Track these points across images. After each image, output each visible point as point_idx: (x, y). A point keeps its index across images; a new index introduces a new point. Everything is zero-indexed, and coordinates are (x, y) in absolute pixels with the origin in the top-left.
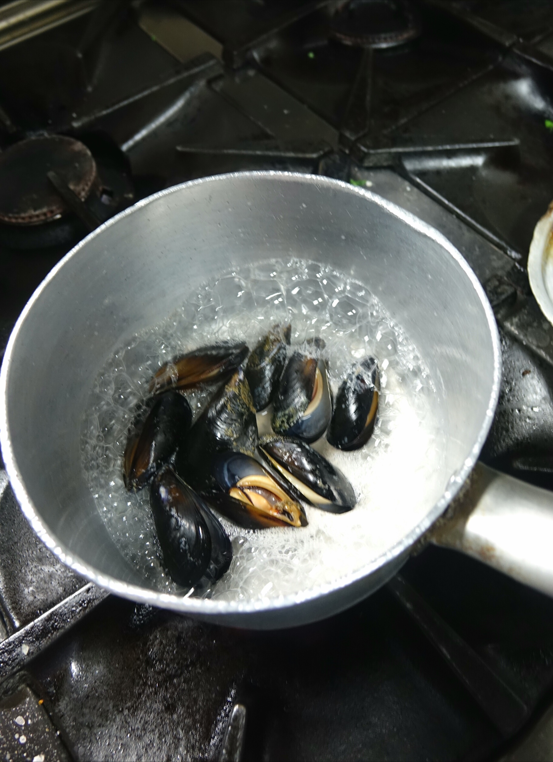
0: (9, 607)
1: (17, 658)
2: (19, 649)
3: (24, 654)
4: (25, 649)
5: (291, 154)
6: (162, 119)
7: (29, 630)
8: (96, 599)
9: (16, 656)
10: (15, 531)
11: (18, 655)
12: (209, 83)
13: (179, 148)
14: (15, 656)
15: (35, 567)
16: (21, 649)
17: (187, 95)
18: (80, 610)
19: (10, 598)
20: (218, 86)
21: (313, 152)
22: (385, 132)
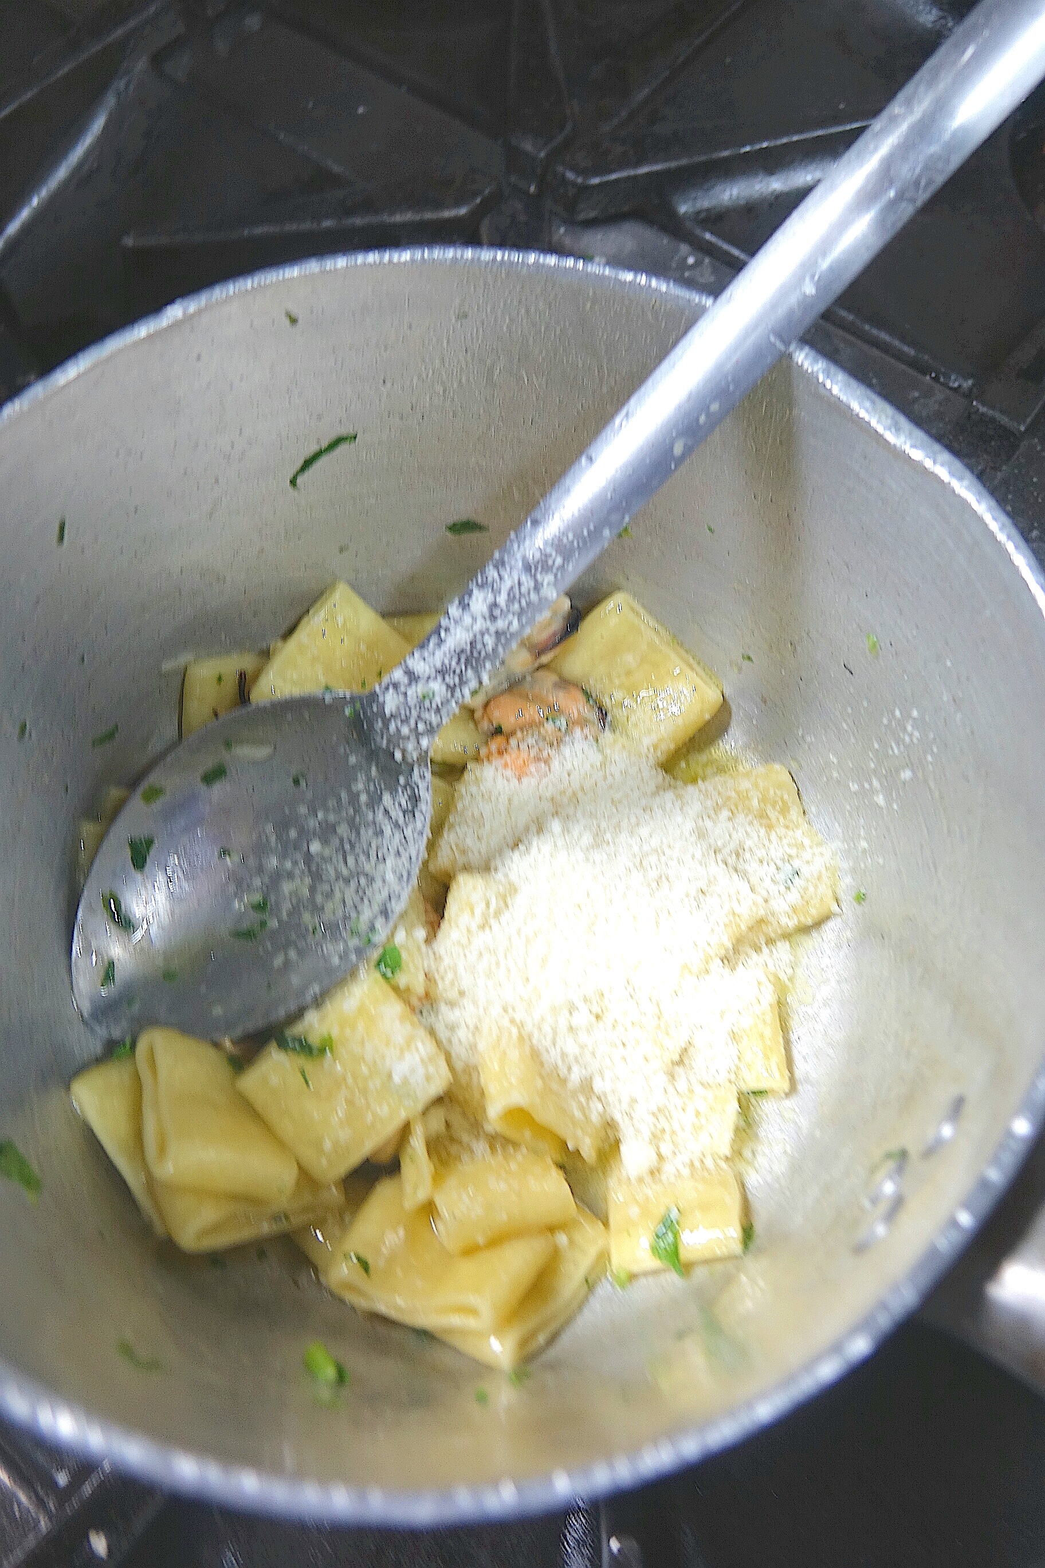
5: (408, 217)
6: (62, 173)
12: (158, 60)
13: (129, 241)
17: (110, 101)
20: (180, 67)
21: (458, 204)
22: (606, 128)
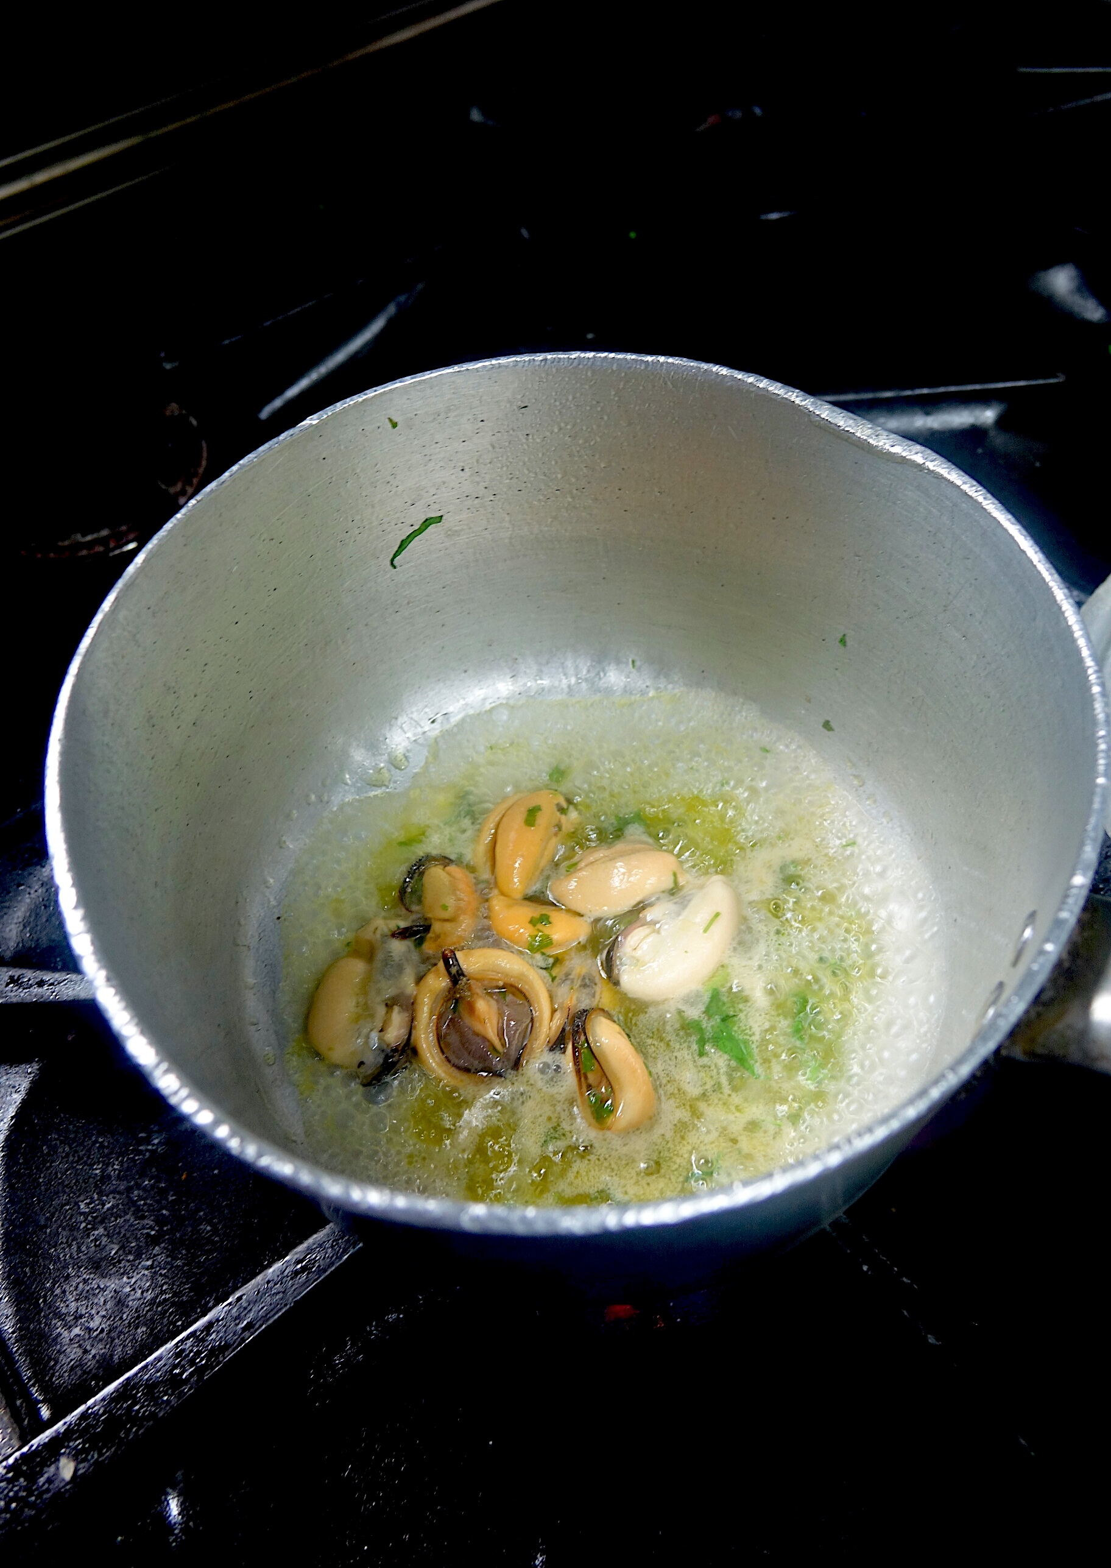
0: (26, 1374)
1: (48, 1490)
2: (52, 1469)
3: (63, 1480)
4: (66, 1469)
7: (76, 1425)
8: (227, 1346)
9: (46, 1486)
10: (39, 1201)
11: (49, 1481)
14: (44, 1484)
15: (85, 1281)
16: (58, 1468)
18: (191, 1375)
19: (28, 1353)
